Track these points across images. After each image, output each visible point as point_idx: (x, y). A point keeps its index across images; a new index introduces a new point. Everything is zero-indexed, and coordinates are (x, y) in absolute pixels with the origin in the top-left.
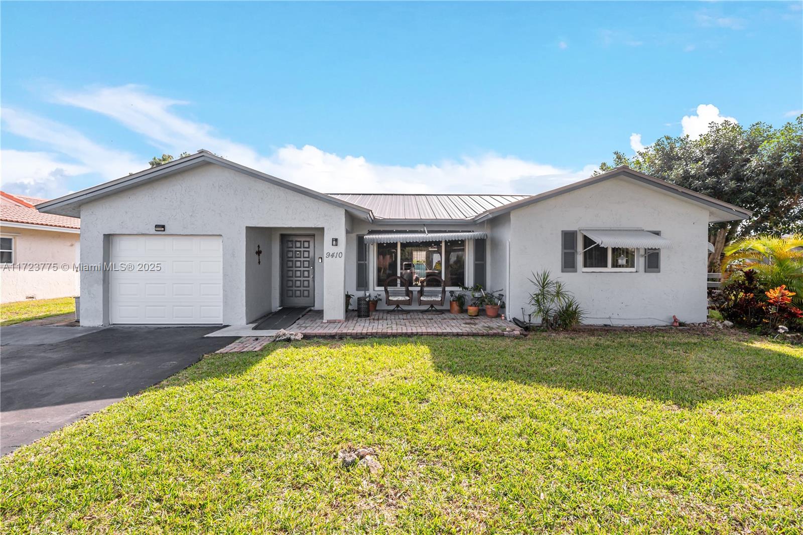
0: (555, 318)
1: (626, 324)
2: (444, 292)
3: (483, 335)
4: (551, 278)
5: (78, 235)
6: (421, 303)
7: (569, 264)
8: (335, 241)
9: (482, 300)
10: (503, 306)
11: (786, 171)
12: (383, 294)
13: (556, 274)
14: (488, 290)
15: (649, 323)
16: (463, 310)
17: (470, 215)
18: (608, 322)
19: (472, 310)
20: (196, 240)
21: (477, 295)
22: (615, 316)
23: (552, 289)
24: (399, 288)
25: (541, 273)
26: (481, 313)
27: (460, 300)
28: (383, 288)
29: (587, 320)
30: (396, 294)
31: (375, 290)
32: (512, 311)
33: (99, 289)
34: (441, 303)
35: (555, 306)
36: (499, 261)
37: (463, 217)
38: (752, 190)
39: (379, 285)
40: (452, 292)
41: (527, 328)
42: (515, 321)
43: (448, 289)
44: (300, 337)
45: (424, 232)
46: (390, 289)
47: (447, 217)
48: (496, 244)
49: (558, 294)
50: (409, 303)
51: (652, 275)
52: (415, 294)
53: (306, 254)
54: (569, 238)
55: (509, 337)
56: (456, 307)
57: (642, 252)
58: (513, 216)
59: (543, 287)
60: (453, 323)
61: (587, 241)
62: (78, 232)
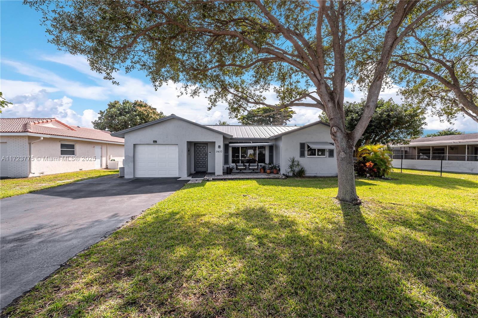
0: (297, 173)
1: (322, 175)
2: (258, 165)
3: (272, 178)
4: (296, 159)
5: (124, 145)
6: (250, 169)
7: (302, 155)
8: (219, 147)
9: (272, 168)
10: (279, 170)
11: (385, 119)
12: (235, 166)
13: (297, 158)
14: (274, 164)
15: (330, 175)
16: (265, 172)
17: (268, 136)
18: (316, 175)
19: (268, 171)
20: (167, 146)
21: (270, 166)
22: (318, 173)
23: (296, 163)
24: (240, 164)
25: (292, 157)
26: (271, 173)
27: (264, 168)
28: (235, 164)
29: (307, 174)
30: (240, 166)
31: (232, 165)
32: (282, 171)
33: (131, 164)
34: (257, 169)
35: (297, 169)
36: (278, 154)
37: (265, 137)
38: (374, 126)
39: (233, 163)
40: (261, 165)
41: (287, 177)
42: (284, 174)
43: (259, 164)
44: (211, 179)
45: (250, 143)
46: (237, 164)
47: (259, 137)
48: (277, 147)
49: (298, 165)
50: (245, 169)
51: (331, 159)
52: (247, 166)
53: (204, 151)
54: (302, 145)
55: (281, 179)
56: (262, 171)
57: (328, 150)
58: (283, 137)
59: (293, 162)
60: (262, 175)
61: (308, 147)
62: (124, 144)
